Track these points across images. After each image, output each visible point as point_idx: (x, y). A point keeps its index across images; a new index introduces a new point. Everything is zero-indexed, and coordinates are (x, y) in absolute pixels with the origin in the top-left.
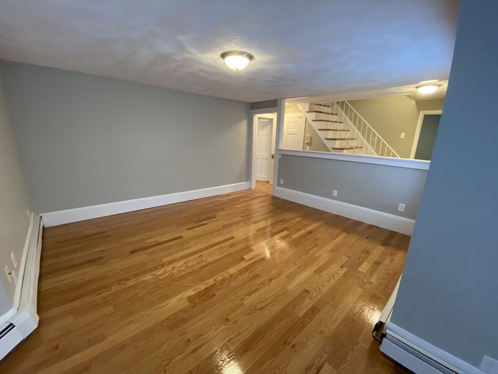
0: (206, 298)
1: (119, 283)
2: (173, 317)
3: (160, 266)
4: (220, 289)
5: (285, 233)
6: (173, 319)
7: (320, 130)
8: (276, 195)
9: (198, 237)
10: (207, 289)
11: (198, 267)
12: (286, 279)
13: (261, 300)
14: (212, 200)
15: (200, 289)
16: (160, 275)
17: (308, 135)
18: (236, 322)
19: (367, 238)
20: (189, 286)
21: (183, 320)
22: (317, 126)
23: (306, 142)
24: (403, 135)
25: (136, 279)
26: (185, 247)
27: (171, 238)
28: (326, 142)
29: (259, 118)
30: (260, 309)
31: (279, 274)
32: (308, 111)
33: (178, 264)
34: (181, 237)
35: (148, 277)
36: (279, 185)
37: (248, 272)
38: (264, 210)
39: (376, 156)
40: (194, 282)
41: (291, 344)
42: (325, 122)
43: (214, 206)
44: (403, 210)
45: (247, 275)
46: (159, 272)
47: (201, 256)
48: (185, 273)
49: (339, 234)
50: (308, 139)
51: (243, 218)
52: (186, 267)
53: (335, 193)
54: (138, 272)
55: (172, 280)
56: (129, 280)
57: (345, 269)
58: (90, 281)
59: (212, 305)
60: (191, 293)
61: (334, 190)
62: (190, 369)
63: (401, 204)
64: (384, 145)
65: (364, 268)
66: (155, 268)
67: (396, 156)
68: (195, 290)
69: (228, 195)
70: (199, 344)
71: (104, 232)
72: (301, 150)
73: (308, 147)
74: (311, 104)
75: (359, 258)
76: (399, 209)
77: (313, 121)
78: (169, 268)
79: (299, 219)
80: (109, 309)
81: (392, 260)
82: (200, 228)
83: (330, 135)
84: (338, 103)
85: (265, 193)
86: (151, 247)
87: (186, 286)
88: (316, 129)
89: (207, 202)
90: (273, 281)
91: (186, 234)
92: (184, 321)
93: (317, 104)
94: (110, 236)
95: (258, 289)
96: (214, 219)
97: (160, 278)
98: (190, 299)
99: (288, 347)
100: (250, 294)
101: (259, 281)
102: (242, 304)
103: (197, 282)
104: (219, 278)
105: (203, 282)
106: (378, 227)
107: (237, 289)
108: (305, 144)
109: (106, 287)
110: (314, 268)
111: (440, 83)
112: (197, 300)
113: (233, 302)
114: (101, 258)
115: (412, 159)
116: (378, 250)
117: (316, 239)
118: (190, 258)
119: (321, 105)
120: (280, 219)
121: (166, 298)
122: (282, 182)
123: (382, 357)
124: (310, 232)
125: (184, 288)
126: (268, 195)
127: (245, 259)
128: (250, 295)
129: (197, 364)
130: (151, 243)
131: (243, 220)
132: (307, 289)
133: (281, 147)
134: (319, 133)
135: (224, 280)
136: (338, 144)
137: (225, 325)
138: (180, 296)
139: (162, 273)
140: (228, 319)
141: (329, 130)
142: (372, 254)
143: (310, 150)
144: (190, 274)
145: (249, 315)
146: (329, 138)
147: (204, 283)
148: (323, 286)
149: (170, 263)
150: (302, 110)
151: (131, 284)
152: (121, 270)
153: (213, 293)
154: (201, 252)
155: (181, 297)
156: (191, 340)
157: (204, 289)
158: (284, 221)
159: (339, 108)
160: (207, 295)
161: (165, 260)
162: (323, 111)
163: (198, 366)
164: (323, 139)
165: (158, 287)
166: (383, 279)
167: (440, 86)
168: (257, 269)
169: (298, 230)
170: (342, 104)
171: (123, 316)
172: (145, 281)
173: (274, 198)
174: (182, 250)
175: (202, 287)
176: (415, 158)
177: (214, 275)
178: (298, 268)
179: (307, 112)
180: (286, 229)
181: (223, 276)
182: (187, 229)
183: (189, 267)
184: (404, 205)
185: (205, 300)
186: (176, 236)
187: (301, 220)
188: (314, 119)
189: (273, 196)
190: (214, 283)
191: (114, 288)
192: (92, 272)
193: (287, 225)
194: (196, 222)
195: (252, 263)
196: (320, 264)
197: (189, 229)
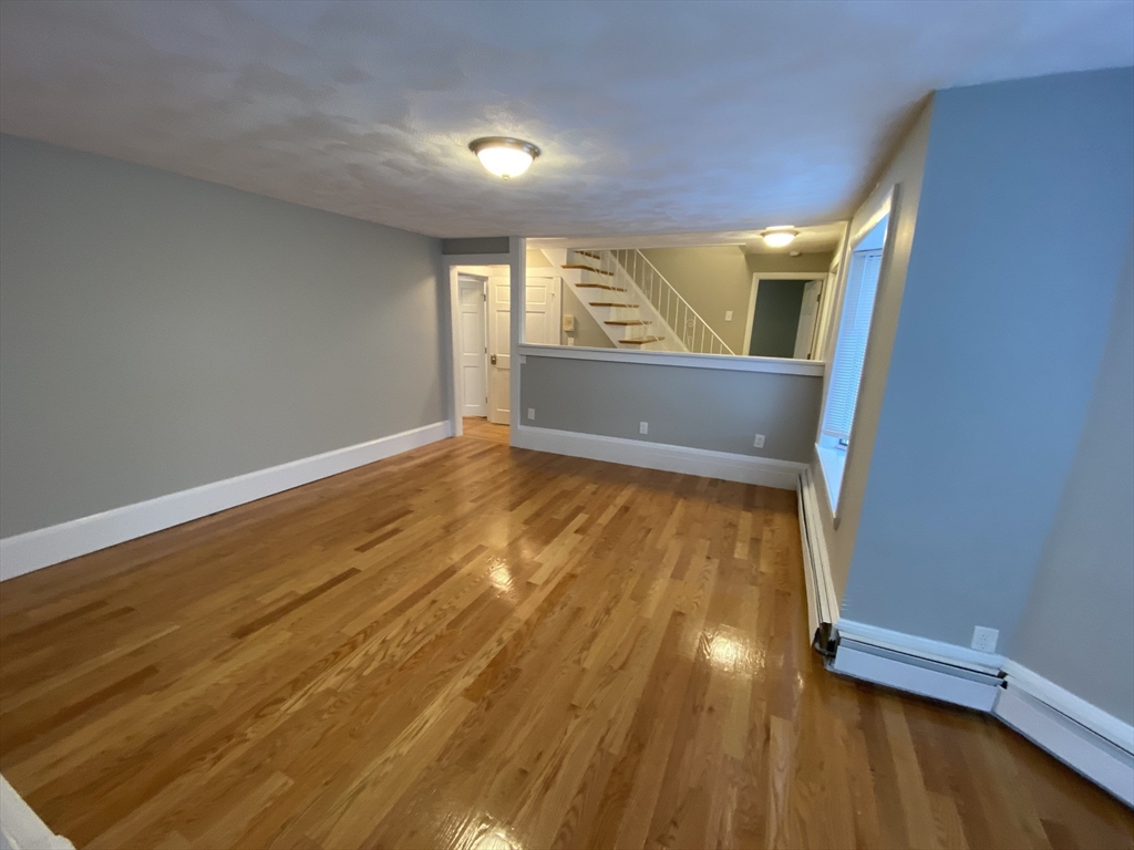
0: (504, 681)
1: (258, 716)
2: (457, 742)
3: (347, 648)
4: (521, 657)
5: (581, 519)
6: (460, 745)
7: (592, 304)
8: (521, 446)
9: (397, 563)
10: (494, 664)
11: (444, 626)
12: (633, 602)
13: (612, 653)
14: (375, 473)
15: (478, 668)
16: (362, 666)
17: (568, 315)
18: (592, 706)
19: (719, 502)
20: (449, 670)
21: (483, 741)
22: (585, 296)
23: (566, 328)
24: (729, 316)
25: (300, 693)
26: (380, 591)
27: (326, 579)
28: (607, 330)
29: (460, 274)
30: (622, 668)
31: (615, 597)
32: (565, 264)
33: (393, 630)
34: (353, 572)
35: (331, 680)
36: (525, 421)
37: (557, 609)
38: (512, 479)
39: (686, 351)
40: (455, 659)
41: (706, 708)
42: (600, 289)
43: (391, 487)
44: (761, 446)
45: (558, 614)
46: (355, 661)
47: (434, 602)
48: (419, 647)
49: (675, 504)
50: (569, 322)
51: (479, 503)
52: (416, 633)
53: (644, 427)
54: (295, 675)
55: (401, 669)
56: (281, 700)
57: (716, 561)
58: (162, 736)
59: (527, 690)
60: (462, 682)
61: (642, 423)
62: (561, 821)
63: (758, 436)
64: (708, 333)
65: (741, 552)
66: (336, 654)
67: (729, 353)
68: (468, 674)
69: (408, 457)
70: (549, 770)
71: (101, 603)
72: (558, 345)
73: (571, 341)
74: (571, 252)
75: (726, 538)
76: (756, 445)
77: (578, 285)
78: (373, 645)
79: (591, 488)
80: (278, 783)
81: (773, 531)
82: (388, 542)
83: (614, 315)
84: (614, 252)
85: (490, 443)
86: (285, 611)
87: (443, 672)
88: (585, 303)
89: (364, 478)
90: (613, 612)
91: (364, 561)
92: (486, 741)
93: (582, 253)
94: (131, 609)
95: (594, 636)
96: (410, 516)
97: (365, 673)
98: (469, 693)
99: (704, 714)
100: (586, 648)
101: (589, 618)
102: (584, 670)
103: (461, 656)
104: (507, 636)
105: (475, 652)
106: (724, 481)
107: (556, 646)
108: (565, 334)
109: (227, 735)
110: (668, 572)
111: (798, 229)
112: (489, 692)
113: (564, 671)
114: (151, 670)
115: (746, 356)
116: (746, 520)
117: (642, 519)
118: (411, 613)
119: (588, 254)
120: (556, 492)
121: (411, 710)
122: (531, 414)
123: (835, 680)
124: (625, 509)
125: (441, 677)
126: (500, 446)
127: (536, 585)
128: (588, 649)
129: (568, 807)
130: (277, 600)
131: (481, 506)
132: (678, 610)
133: (525, 340)
134: (591, 310)
135: (518, 637)
136: (628, 333)
137: (577, 717)
138: (445, 694)
139: (364, 662)
140: (573, 707)
141: (610, 305)
142: (740, 527)
143: (575, 344)
144: (434, 645)
145: (608, 684)
146: (611, 320)
147: (480, 653)
148: (698, 597)
149: (367, 634)
150: (552, 263)
151: (297, 707)
152: (240, 685)
153: (514, 667)
154: (429, 593)
155: (448, 695)
156: (528, 770)
157: (489, 666)
158: (565, 495)
159: (617, 261)
160: (501, 674)
161: (351, 630)
162: (594, 267)
163: (574, 808)
164: (600, 322)
165: (374, 695)
166: (776, 563)
167: (797, 233)
168: (570, 598)
169: (603, 508)
170: (620, 255)
171: (327, 783)
172: (329, 692)
173: (518, 452)
174: (379, 599)
175: (480, 663)
176: (750, 354)
177: (491, 633)
178: (642, 575)
179: (564, 267)
180: (578, 510)
181: (512, 630)
182: (356, 549)
183: (422, 632)
184: (763, 437)
185: (503, 685)
186: (339, 570)
187: (598, 489)
188: (579, 282)
189: (512, 448)
190: (501, 647)
191: (254, 733)
192: (146, 714)
193: (576, 502)
194: (371, 531)
195: (555, 589)
196: (674, 561)
197: (362, 549)
